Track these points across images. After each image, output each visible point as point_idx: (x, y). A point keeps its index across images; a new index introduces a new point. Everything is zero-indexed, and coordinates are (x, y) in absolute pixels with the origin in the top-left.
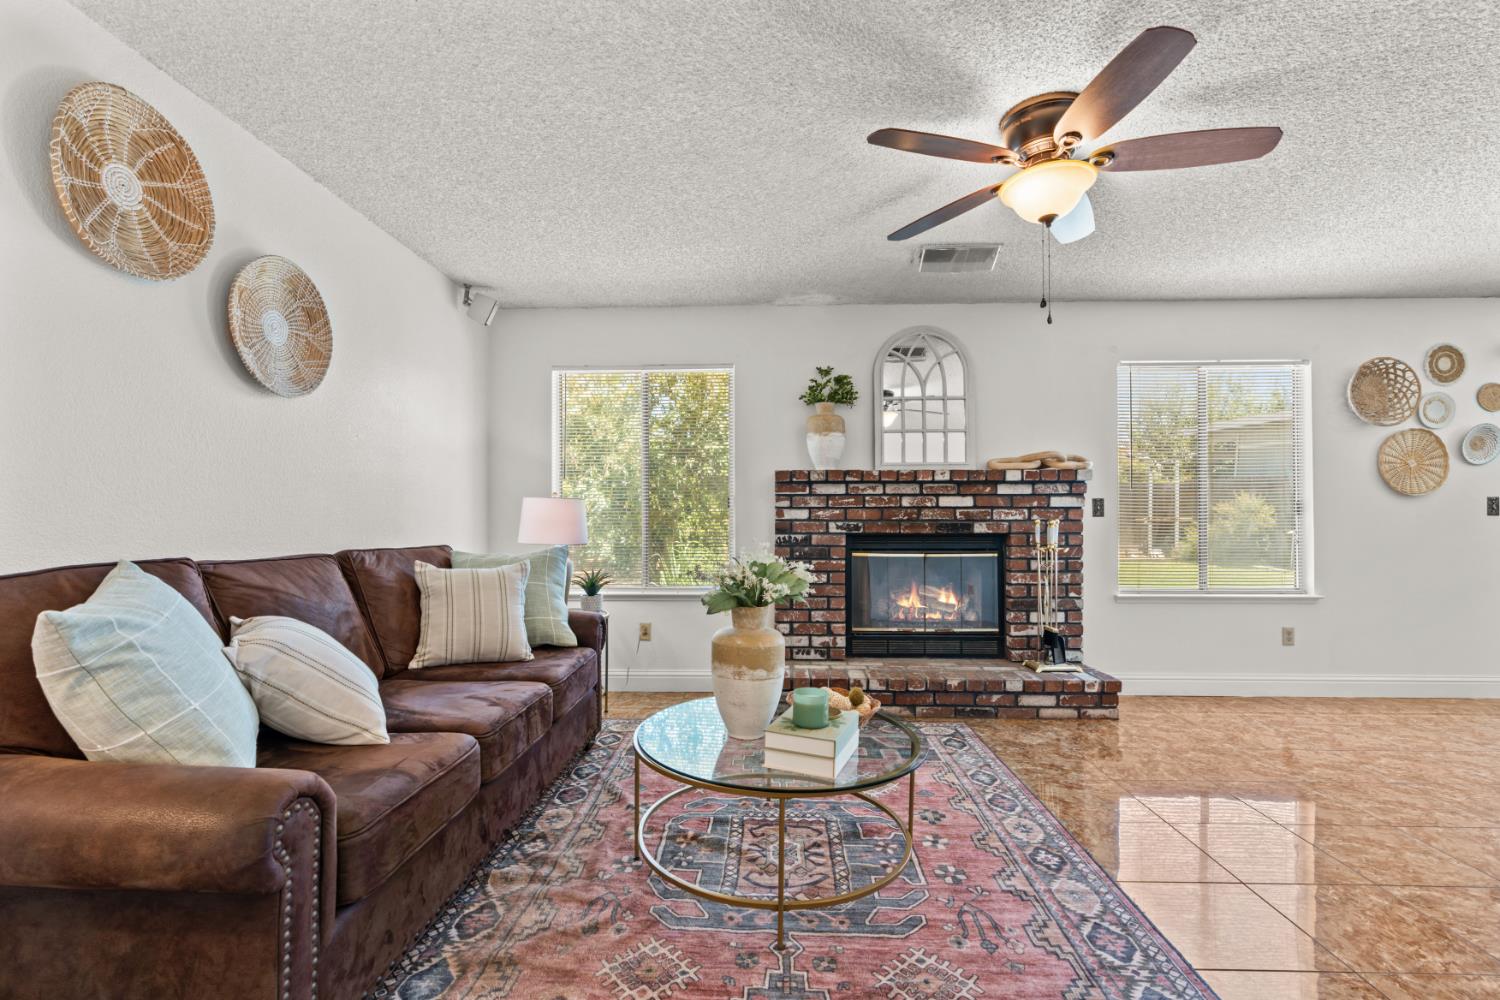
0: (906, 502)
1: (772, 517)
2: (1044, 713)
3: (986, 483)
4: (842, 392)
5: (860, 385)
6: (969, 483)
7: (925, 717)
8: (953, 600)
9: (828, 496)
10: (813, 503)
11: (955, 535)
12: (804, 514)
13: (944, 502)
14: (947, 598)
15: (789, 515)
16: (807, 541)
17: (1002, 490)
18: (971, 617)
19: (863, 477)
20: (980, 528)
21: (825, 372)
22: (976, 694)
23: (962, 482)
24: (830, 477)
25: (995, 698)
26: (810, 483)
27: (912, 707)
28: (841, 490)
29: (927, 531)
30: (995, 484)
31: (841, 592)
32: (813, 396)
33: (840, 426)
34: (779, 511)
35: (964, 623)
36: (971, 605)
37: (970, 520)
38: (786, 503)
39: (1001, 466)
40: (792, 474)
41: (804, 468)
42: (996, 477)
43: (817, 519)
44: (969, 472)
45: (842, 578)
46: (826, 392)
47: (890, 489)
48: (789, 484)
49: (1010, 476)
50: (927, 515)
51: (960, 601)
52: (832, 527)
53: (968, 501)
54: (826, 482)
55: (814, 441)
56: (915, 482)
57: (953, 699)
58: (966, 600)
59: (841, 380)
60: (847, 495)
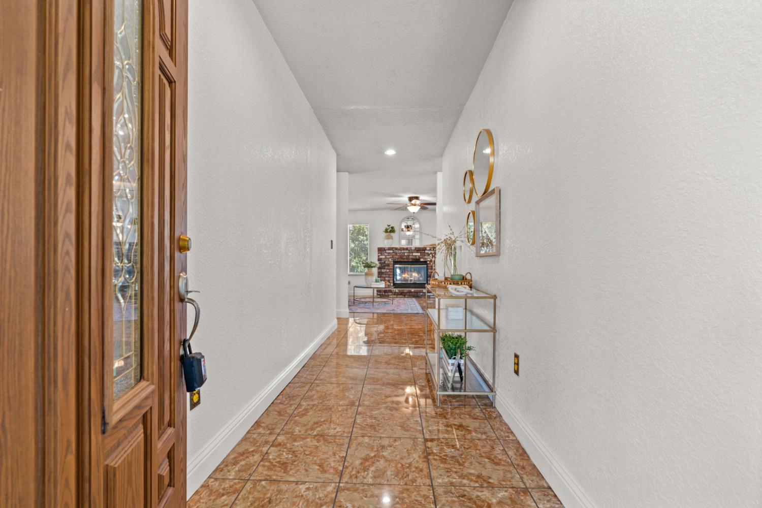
0: (406, 254)
1: (377, 258)
2: (431, 297)
3: (423, 250)
4: (392, 230)
5: (396, 228)
6: (419, 250)
7: (407, 297)
8: (416, 275)
9: (389, 253)
10: (386, 254)
11: (416, 261)
12: (384, 257)
13: (414, 254)
14: (415, 274)
15: (381, 257)
16: (385, 262)
17: (426, 252)
18: (421, 279)
19: (396, 249)
20: (422, 260)
21: (389, 226)
22: (417, 293)
23: (418, 250)
24: (390, 249)
25: (421, 294)
26: (385, 250)
27: (405, 296)
28: (392, 251)
29: (410, 260)
30: (424, 250)
31: (392, 273)
32: (386, 231)
33: (391, 238)
34: (379, 256)
35: (419, 280)
36: (421, 276)
37: (420, 258)
38: (380, 254)
39: (426, 247)
40: (381, 248)
41: (384, 247)
42: (424, 249)
43: (387, 258)
44: (419, 248)
45: (392, 270)
46: (389, 230)
47: (402, 251)
48: (381, 250)
49: (427, 249)
50: (411, 257)
51: (418, 275)
52: (390, 260)
53: (419, 254)
54: (388, 250)
55: (386, 241)
56: (407, 250)
57: (413, 294)
58: (420, 275)
59: (392, 228)
60: (393, 253)
